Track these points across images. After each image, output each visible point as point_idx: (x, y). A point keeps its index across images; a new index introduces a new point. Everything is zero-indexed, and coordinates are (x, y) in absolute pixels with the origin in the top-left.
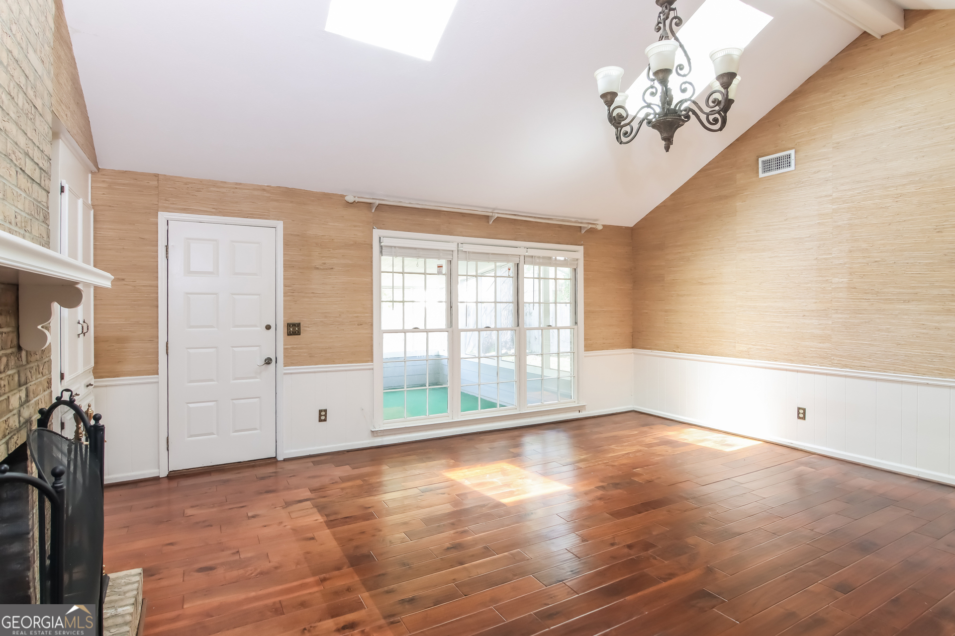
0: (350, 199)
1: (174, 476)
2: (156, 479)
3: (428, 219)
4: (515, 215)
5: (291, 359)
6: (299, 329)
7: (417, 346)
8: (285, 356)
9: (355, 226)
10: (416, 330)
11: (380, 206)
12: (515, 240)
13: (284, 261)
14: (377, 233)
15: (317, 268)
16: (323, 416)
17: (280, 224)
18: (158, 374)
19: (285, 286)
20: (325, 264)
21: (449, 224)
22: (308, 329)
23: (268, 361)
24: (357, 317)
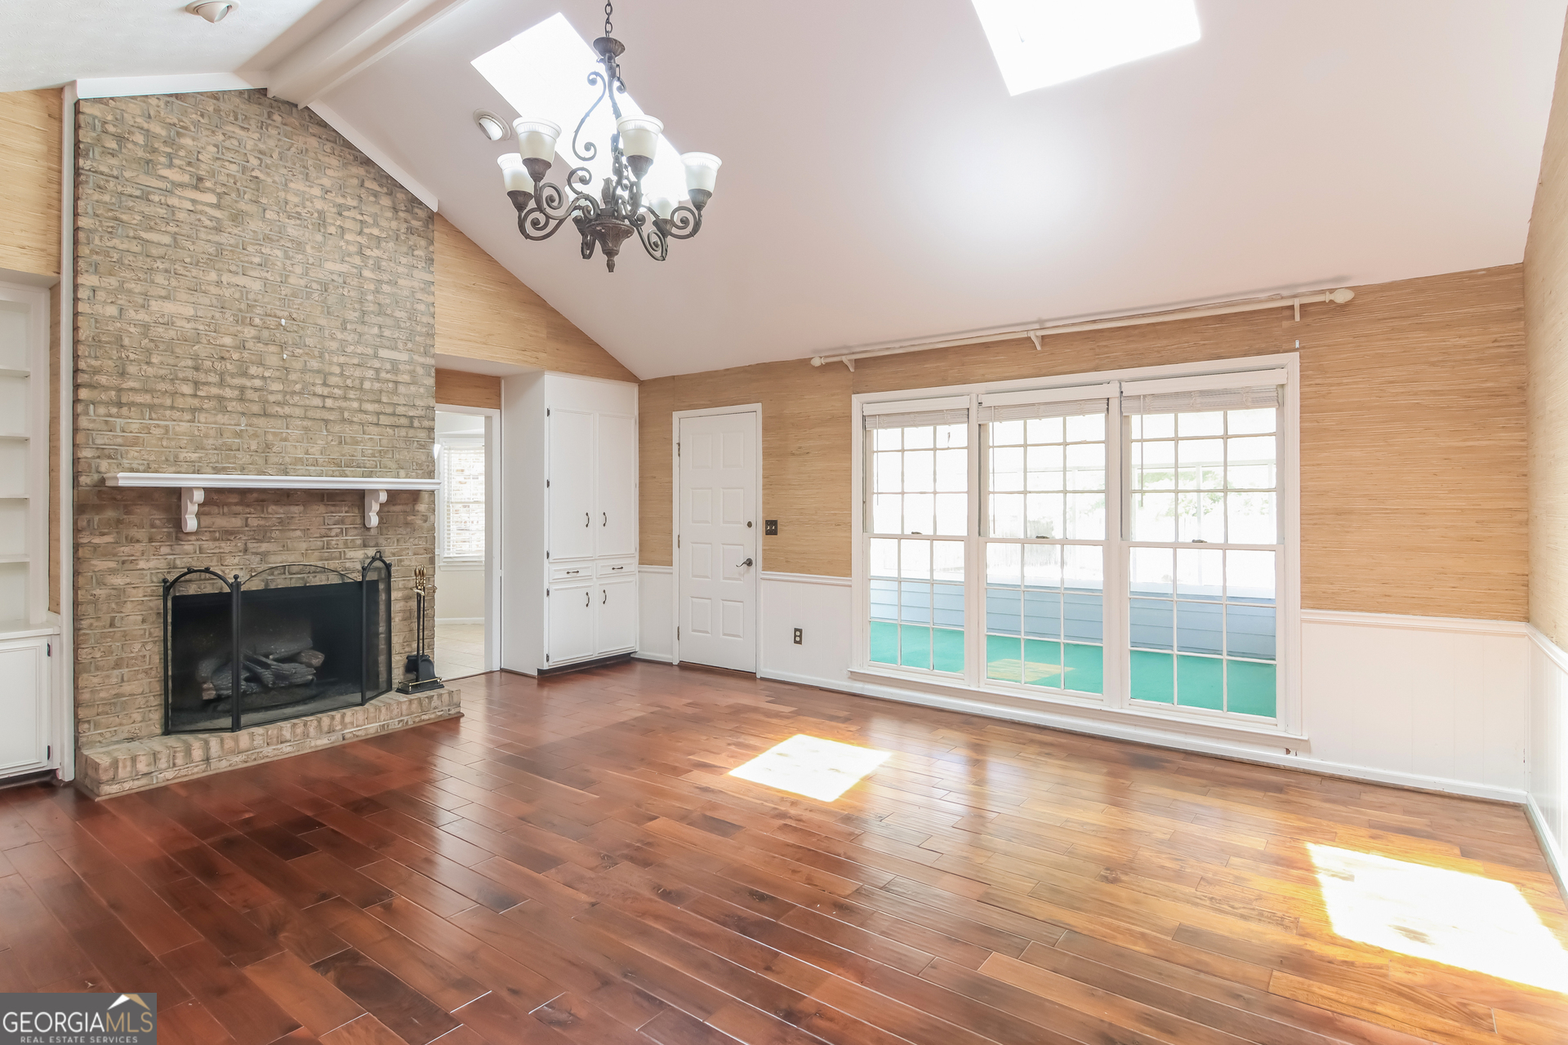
0: (817, 362)
1: (685, 666)
2: (671, 664)
3: (930, 366)
4: (1094, 322)
5: (772, 562)
6: (776, 528)
7: (916, 561)
8: (764, 559)
9: (833, 395)
10: (916, 535)
11: (859, 363)
12: (1096, 369)
13: (763, 449)
14: (857, 399)
15: (793, 454)
16: (798, 636)
17: (758, 406)
18: (672, 565)
19: (764, 477)
20: (800, 448)
21: (963, 365)
22: (785, 528)
23: (749, 563)
24: (835, 514)
